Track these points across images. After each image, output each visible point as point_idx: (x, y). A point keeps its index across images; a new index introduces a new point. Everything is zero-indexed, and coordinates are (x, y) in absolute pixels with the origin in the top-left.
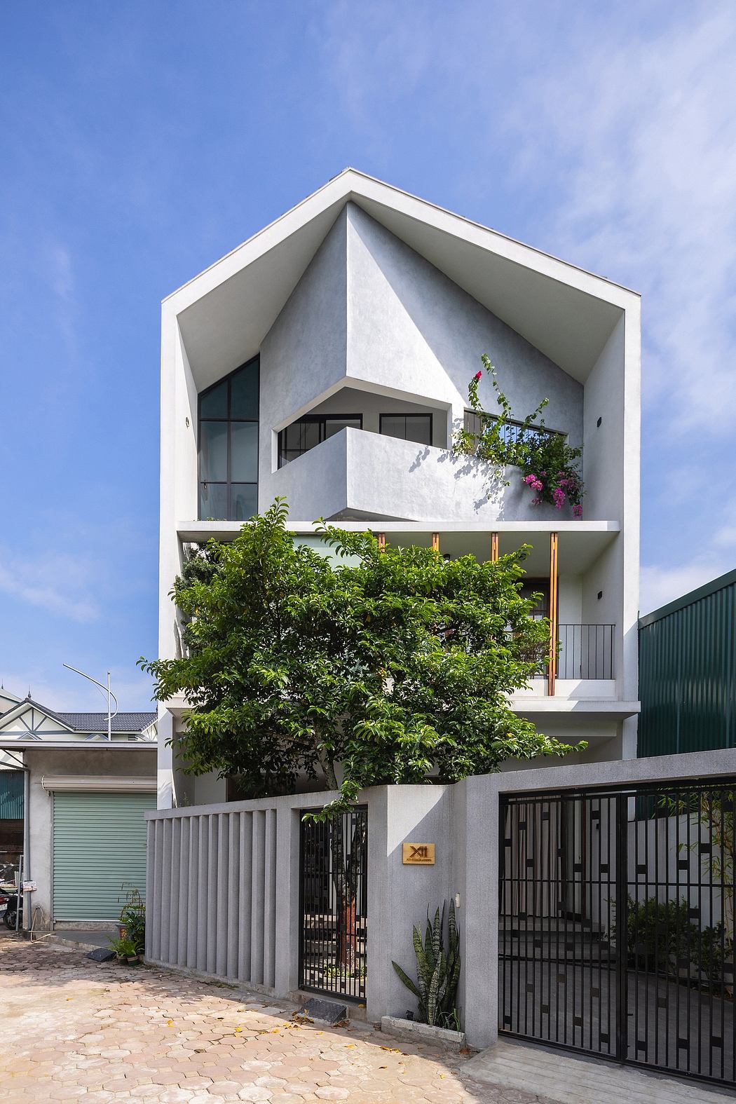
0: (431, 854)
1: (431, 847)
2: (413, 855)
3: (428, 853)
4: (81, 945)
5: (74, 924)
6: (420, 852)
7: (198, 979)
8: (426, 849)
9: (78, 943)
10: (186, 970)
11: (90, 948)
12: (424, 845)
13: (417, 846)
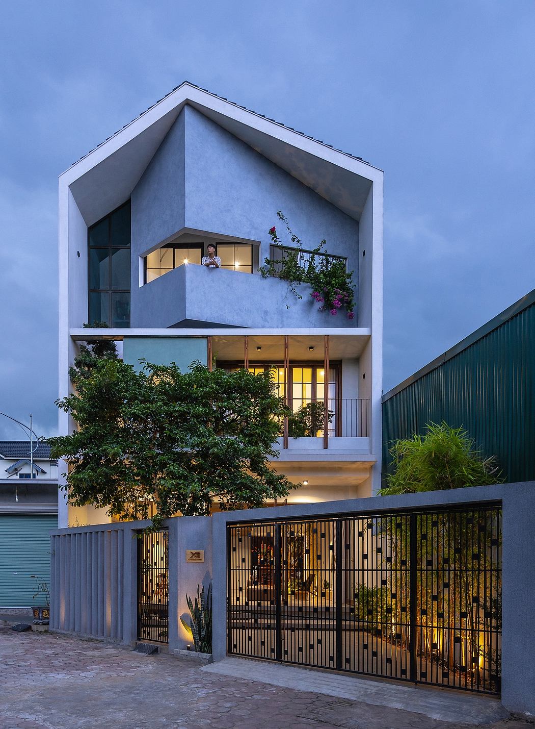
0: (202, 556)
1: (201, 552)
2: (192, 557)
3: (200, 556)
4: (8, 623)
5: (4, 610)
6: (196, 555)
7: (81, 638)
8: (199, 553)
9: (6, 622)
10: (75, 634)
11: (15, 624)
12: (198, 551)
13: (194, 551)
